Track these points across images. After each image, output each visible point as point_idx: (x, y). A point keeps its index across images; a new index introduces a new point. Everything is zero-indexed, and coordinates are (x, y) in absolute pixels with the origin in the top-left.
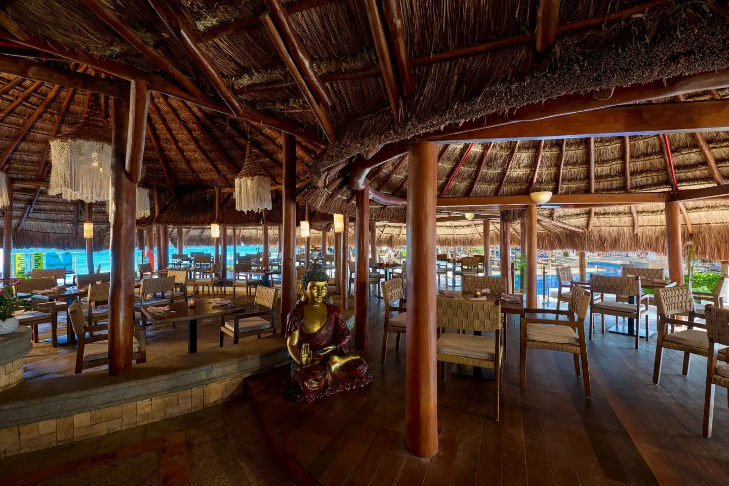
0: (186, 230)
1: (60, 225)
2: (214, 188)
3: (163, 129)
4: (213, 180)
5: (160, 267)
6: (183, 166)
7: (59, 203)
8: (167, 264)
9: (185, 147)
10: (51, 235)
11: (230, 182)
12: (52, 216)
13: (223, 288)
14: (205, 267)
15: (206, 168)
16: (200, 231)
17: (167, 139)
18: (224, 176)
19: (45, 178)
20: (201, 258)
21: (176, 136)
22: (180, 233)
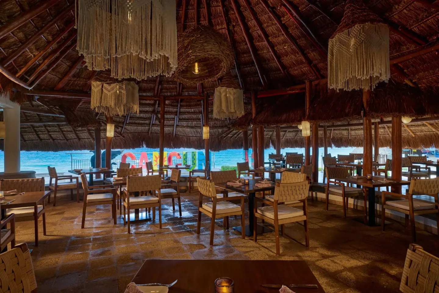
0: (283, 133)
1: (195, 130)
2: (305, 83)
3: (255, 26)
4: (304, 74)
5: (256, 165)
6: (275, 63)
7: (192, 113)
8: (262, 163)
9: (274, 40)
10: (191, 138)
11: (322, 72)
12: (190, 123)
13: (314, 193)
14: (297, 167)
15: (296, 61)
16: (294, 134)
17: (259, 36)
18: (315, 66)
19: (182, 94)
20: (294, 159)
21: (267, 29)
22: (278, 136)
